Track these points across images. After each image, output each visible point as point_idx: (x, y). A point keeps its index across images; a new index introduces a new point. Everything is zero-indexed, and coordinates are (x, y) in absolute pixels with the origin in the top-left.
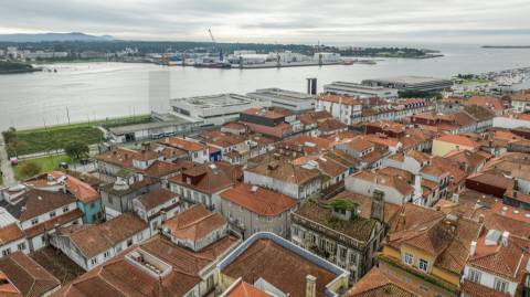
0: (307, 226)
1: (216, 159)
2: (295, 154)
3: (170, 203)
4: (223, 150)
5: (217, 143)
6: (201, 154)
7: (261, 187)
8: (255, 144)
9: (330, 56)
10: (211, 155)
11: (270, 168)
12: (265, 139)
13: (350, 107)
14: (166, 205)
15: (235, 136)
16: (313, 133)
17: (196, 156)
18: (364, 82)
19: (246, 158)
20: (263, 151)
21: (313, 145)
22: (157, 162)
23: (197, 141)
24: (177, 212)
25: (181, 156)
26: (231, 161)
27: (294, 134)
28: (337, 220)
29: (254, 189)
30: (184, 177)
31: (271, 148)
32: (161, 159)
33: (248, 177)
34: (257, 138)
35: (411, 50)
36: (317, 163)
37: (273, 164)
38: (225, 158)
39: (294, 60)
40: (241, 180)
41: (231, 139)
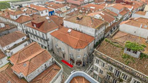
0: (107, 61)
1: (52, 15)
2: (87, 12)
3: (20, 40)
4: (55, 10)
5: (52, 7)
6: (44, 12)
7: (73, 30)
8: (69, 8)
10: (50, 13)
11: (78, 19)
12: (73, 6)
14: (17, 42)
15: (60, 4)
16: (92, 3)
17: (42, 13)
19: (65, 14)
20: (72, 11)
21: (94, 8)
22: (22, 16)
23: (44, 6)
24: (26, 45)
25: (35, 13)
26: (58, 15)
27: (85, 4)
29: (70, 30)
30: (33, 24)
31: (76, 9)
32: (24, 14)
33: (66, 24)
34: (70, 5)
36: (100, 16)
37: (80, 16)
38: (56, 14)
40: (62, 25)
41: (58, 5)
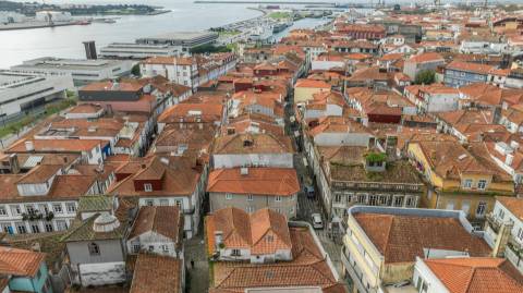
1: (107, 154)
4: (112, 141)
6: (94, 152)
9: (57, 15)
11: (249, 143)
13: (188, 68)
18: (138, 42)
28: (374, 173)
29: (243, 171)
30: (138, 184)
32: (59, 172)
35: (140, 7)
38: (119, 150)
39: (12, 21)
